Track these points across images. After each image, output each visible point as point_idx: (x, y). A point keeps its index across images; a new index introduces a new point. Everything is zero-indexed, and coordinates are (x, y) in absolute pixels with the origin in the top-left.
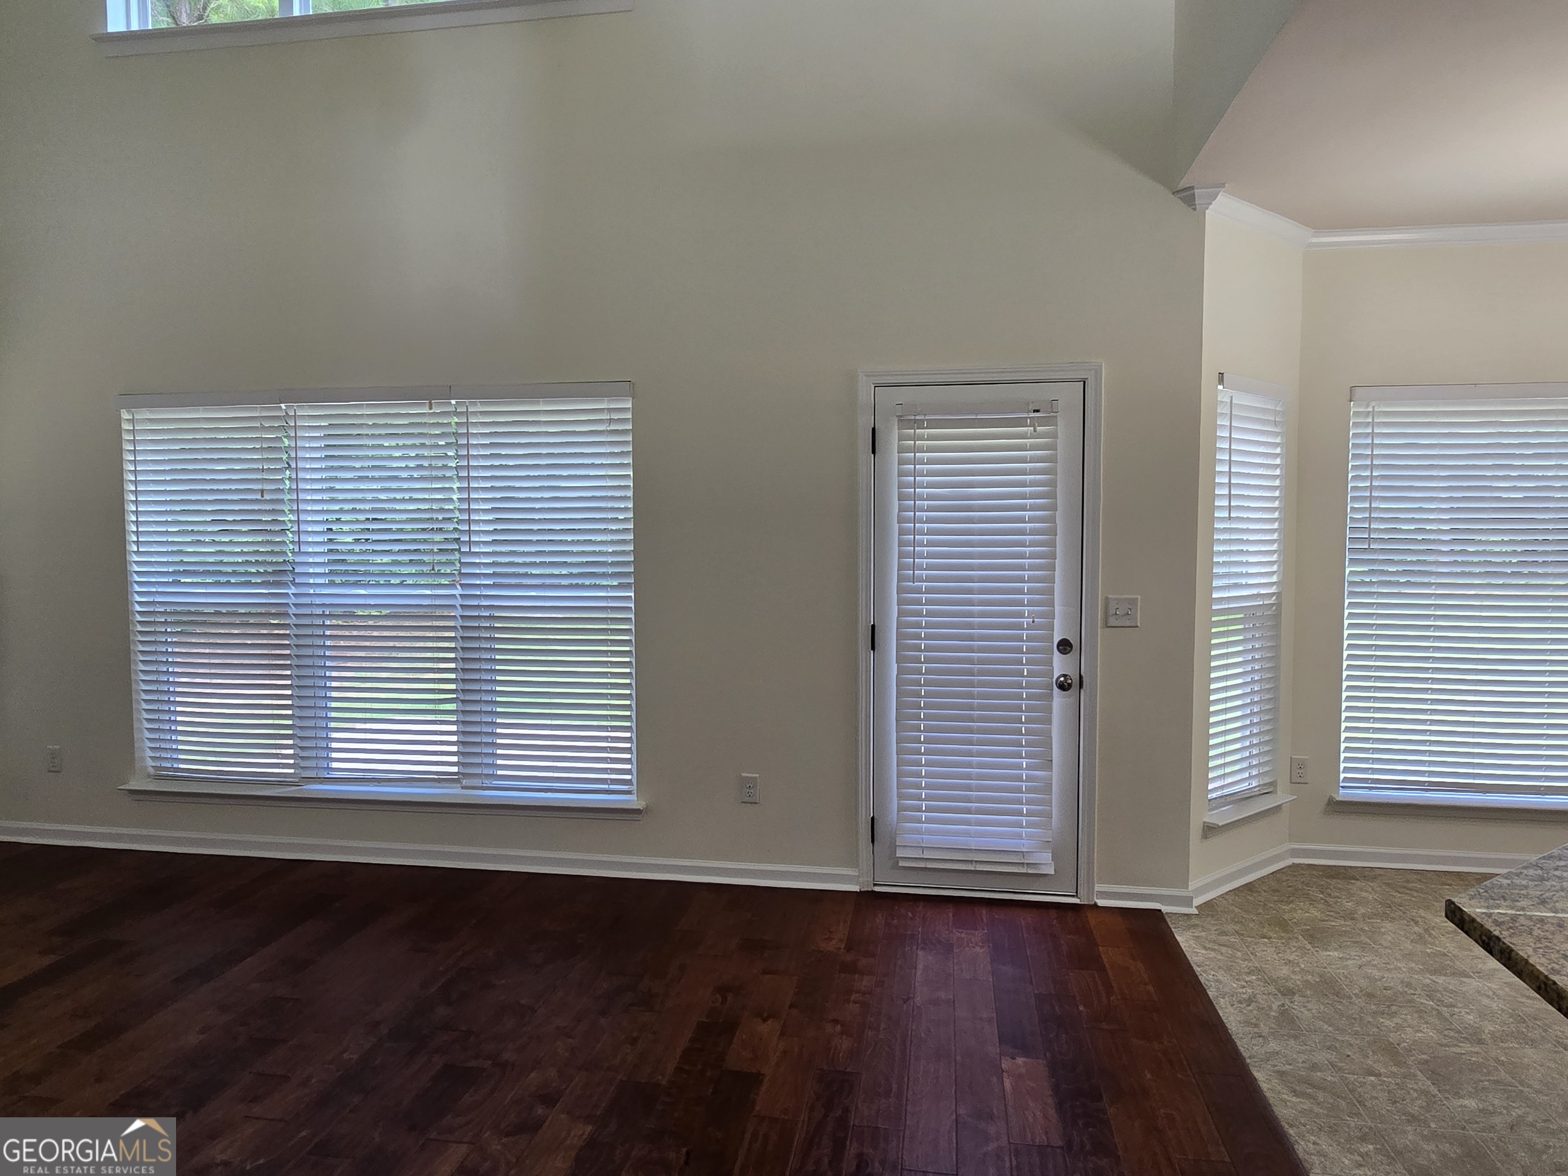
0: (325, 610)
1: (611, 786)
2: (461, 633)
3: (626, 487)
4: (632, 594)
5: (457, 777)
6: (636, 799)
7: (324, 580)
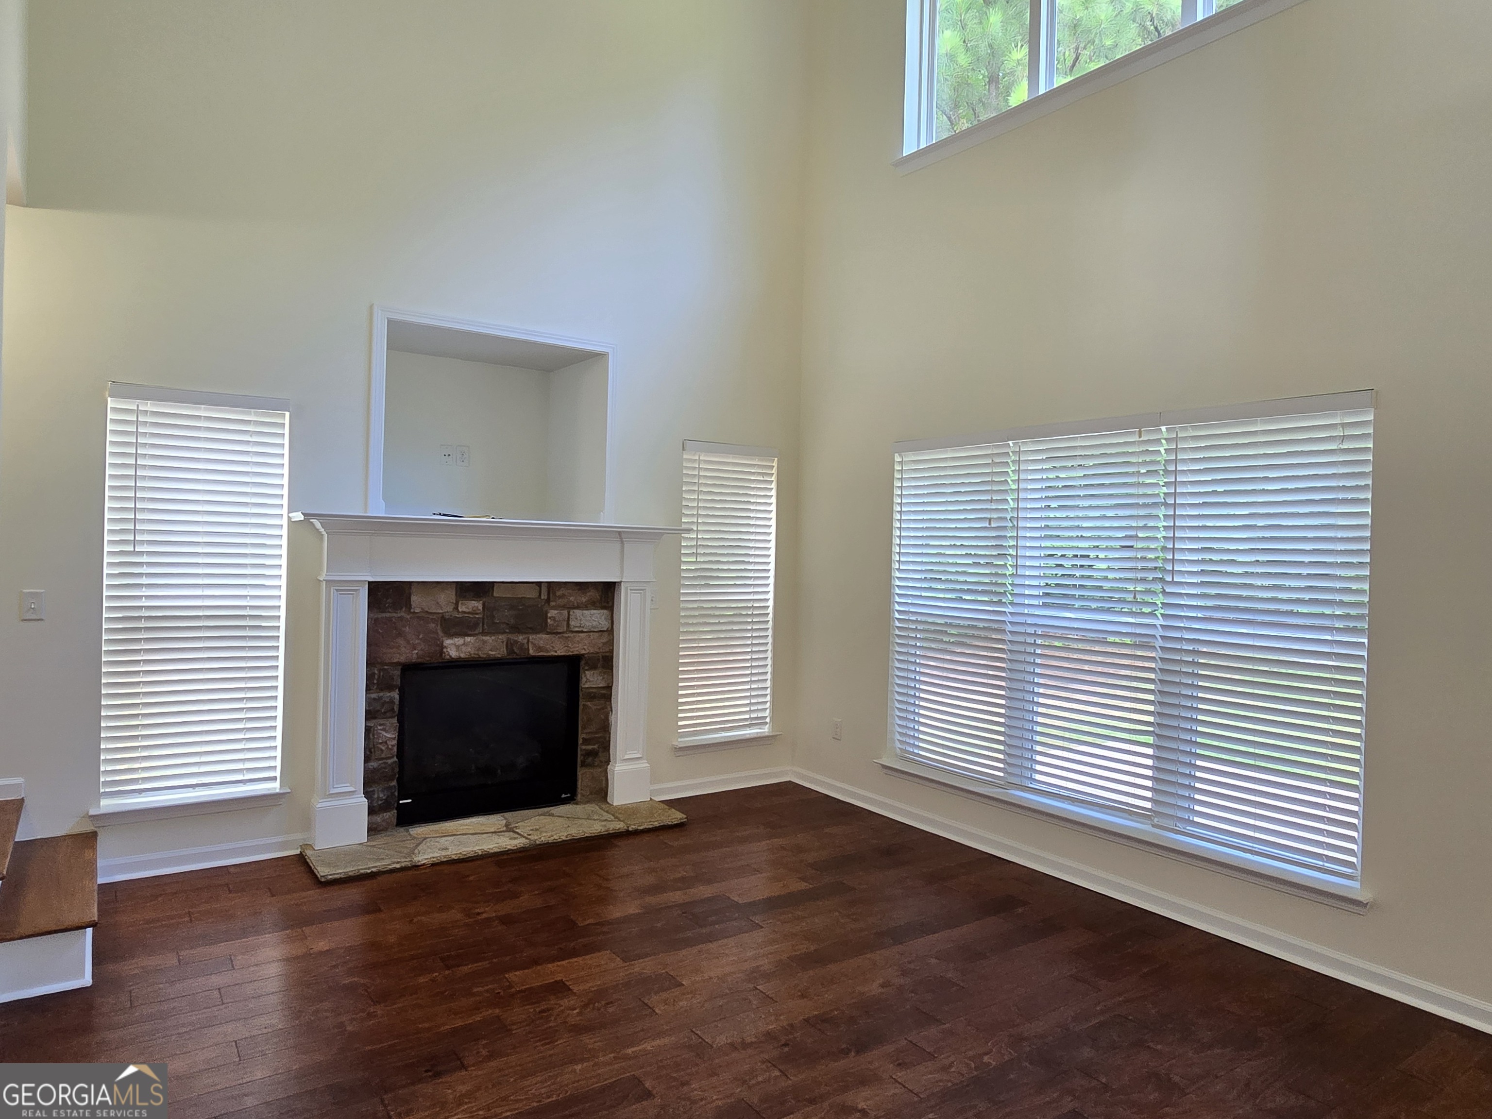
0: (1037, 630)
1: (1326, 865)
2: (1160, 665)
3: (1364, 514)
4: (1366, 641)
5: (1150, 814)
6: (1359, 887)
7: (1038, 602)
